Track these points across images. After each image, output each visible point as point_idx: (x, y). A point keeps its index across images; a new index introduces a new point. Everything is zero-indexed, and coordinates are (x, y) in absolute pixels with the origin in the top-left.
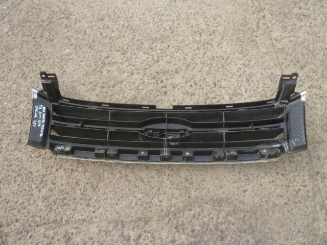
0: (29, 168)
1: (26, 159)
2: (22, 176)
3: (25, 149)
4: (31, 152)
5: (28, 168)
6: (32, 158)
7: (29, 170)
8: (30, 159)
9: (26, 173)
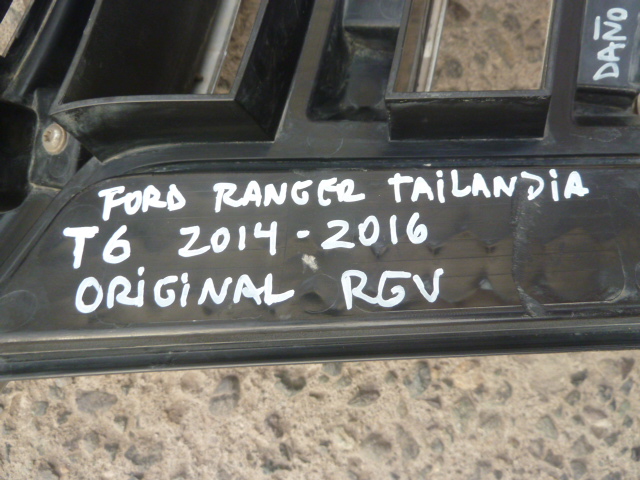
0: (545, 400)
1: (486, 432)
2: (591, 439)
3: (412, 450)
4: (437, 401)
5: (542, 409)
6: (481, 390)
7: (556, 401)
8: (485, 405)
9: (578, 419)
